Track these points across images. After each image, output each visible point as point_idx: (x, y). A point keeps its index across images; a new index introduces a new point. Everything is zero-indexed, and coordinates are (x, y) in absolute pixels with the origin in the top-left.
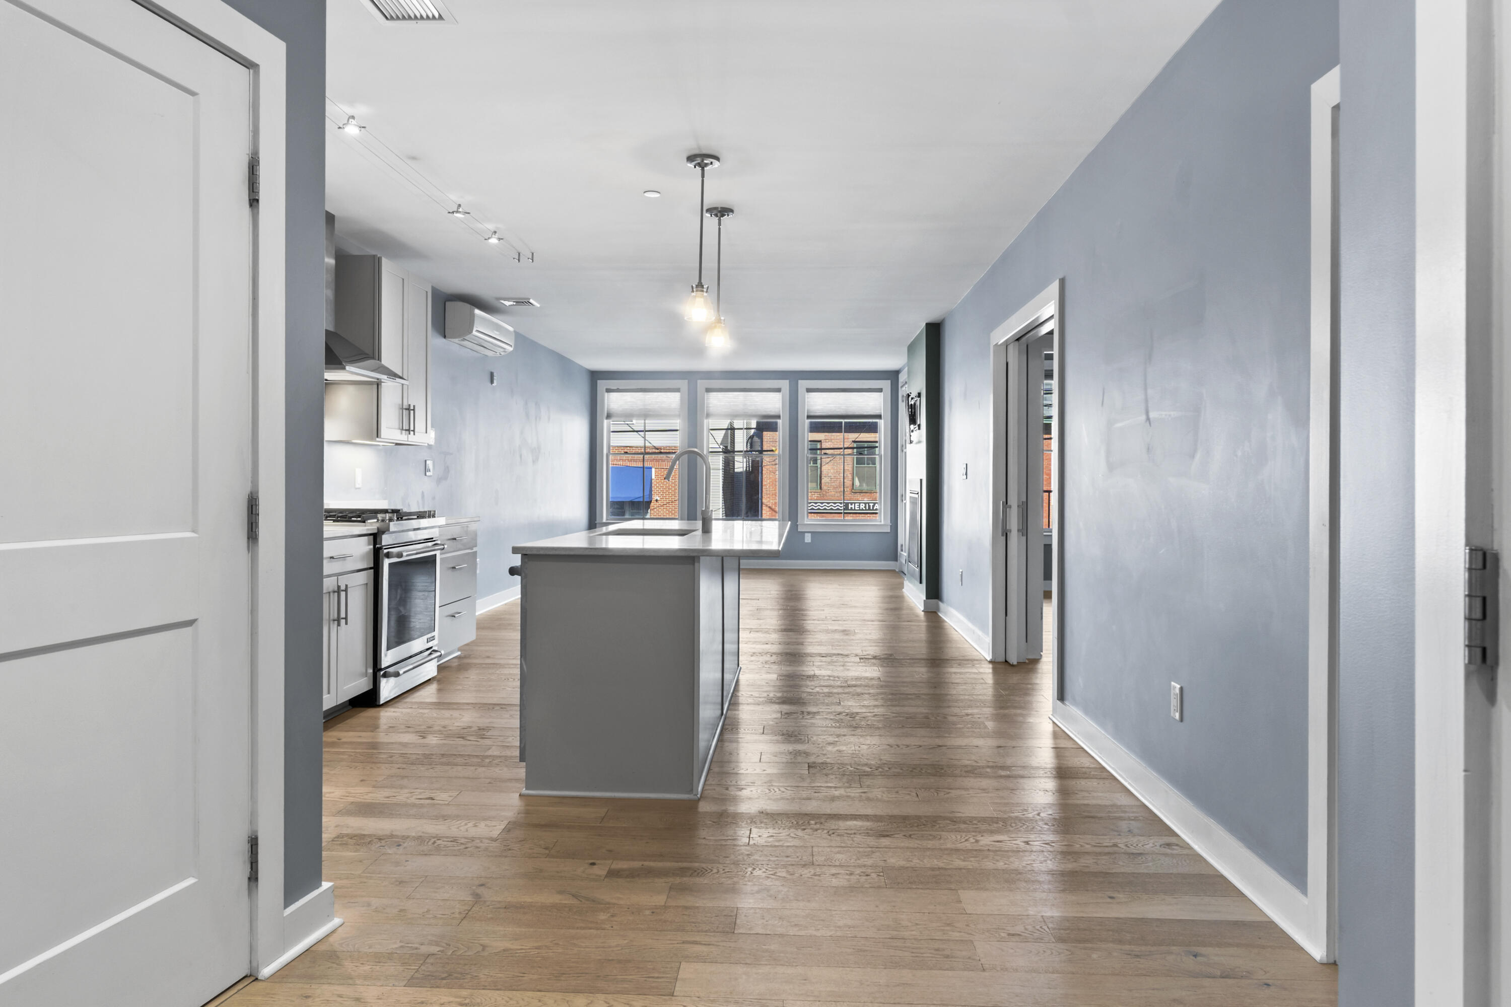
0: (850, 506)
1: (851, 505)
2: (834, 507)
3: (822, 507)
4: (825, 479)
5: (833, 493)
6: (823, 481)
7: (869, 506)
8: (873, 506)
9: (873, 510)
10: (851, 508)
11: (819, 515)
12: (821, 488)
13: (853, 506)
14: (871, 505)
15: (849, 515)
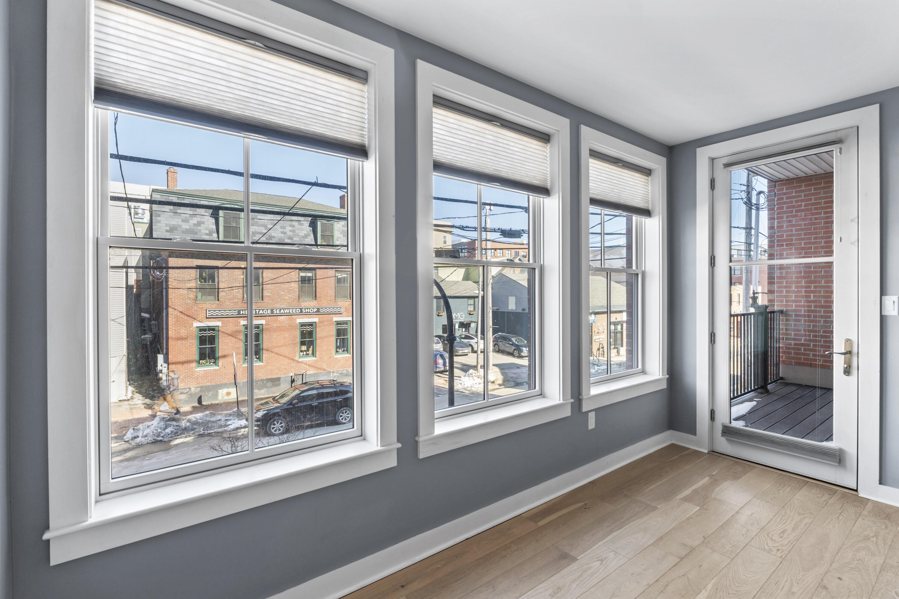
0: (241, 312)
1: (243, 311)
2: (230, 313)
3: (220, 314)
4: (222, 293)
5: (228, 303)
6: (220, 295)
7: (256, 312)
8: (259, 312)
9: (258, 314)
10: (243, 313)
11: (217, 319)
12: (218, 300)
13: (244, 312)
14: (257, 311)
15: (241, 318)
